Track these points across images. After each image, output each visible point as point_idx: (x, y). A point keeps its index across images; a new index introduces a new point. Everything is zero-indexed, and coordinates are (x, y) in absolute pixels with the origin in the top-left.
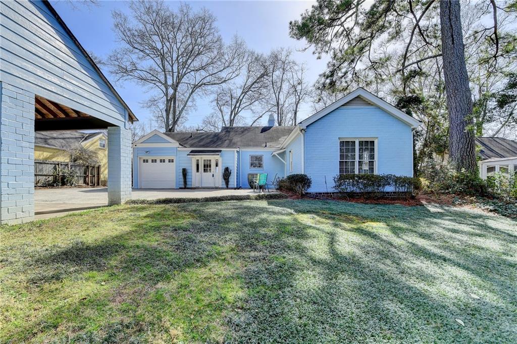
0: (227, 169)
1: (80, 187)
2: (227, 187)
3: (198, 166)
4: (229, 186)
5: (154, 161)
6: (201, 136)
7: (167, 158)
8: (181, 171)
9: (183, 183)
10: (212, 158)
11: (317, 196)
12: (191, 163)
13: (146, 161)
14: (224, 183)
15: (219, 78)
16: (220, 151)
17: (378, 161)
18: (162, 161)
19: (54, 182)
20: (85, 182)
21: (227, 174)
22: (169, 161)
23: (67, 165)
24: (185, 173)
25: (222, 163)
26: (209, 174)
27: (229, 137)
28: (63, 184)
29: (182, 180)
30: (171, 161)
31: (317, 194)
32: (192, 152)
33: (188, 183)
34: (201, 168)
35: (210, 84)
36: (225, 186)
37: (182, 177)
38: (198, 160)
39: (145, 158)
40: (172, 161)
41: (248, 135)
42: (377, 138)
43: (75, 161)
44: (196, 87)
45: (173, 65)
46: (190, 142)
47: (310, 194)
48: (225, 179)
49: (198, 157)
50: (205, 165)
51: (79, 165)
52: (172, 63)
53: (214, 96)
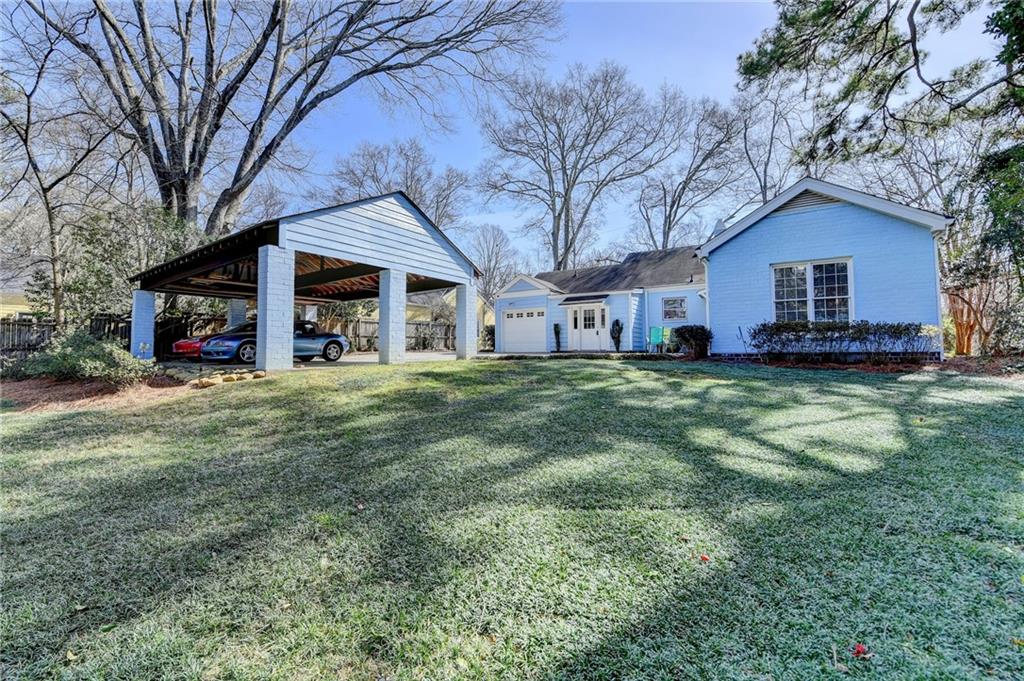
0: (616, 323)
1: (440, 350)
2: (618, 348)
3: (576, 319)
4: (620, 349)
5: (520, 315)
6: (590, 274)
7: (535, 311)
8: (553, 327)
9: (555, 345)
10: (596, 307)
11: (734, 359)
12: (566, 316)
13: (510, 316)
14: (613, 344)
15: (642, 163)
16: (606, 296)
17: (856, 297)
18: (530, 315)
19: (416, 345)
20: (446, 346)
21: (617, 330)
22: (539, 314)
23: (428, 325)
24: (557, 330)
25: (611, 314)
26: (592, 331)
27: (635, 269)
28: (425, 348)
29: (554, 340)
30: (541, 314)
31: (732, 355)
32: (567, 300)
33: (562, 344)
34: (581, 322)
35: (623, 177)
36: (615, 350)
37: (553, 336)
38: (576, 312)
39: (510, 312)
40: (543, 314)
41: (670, 264)
42: (851, 257)
43: (436, 319)
44: (601, 185)
45: (563, 158)
46: (573, 284)
47: (720, 355)
48: (613, 338)
49: (575, 307)
50: (585, 319)
51: (440, 325)
52: (562, 155)
53: (636, 194)
